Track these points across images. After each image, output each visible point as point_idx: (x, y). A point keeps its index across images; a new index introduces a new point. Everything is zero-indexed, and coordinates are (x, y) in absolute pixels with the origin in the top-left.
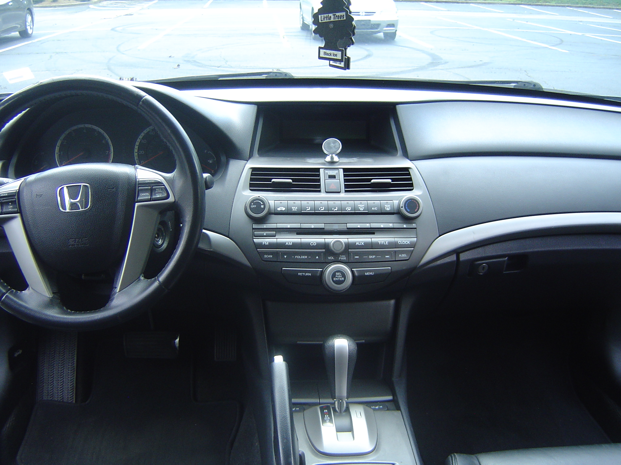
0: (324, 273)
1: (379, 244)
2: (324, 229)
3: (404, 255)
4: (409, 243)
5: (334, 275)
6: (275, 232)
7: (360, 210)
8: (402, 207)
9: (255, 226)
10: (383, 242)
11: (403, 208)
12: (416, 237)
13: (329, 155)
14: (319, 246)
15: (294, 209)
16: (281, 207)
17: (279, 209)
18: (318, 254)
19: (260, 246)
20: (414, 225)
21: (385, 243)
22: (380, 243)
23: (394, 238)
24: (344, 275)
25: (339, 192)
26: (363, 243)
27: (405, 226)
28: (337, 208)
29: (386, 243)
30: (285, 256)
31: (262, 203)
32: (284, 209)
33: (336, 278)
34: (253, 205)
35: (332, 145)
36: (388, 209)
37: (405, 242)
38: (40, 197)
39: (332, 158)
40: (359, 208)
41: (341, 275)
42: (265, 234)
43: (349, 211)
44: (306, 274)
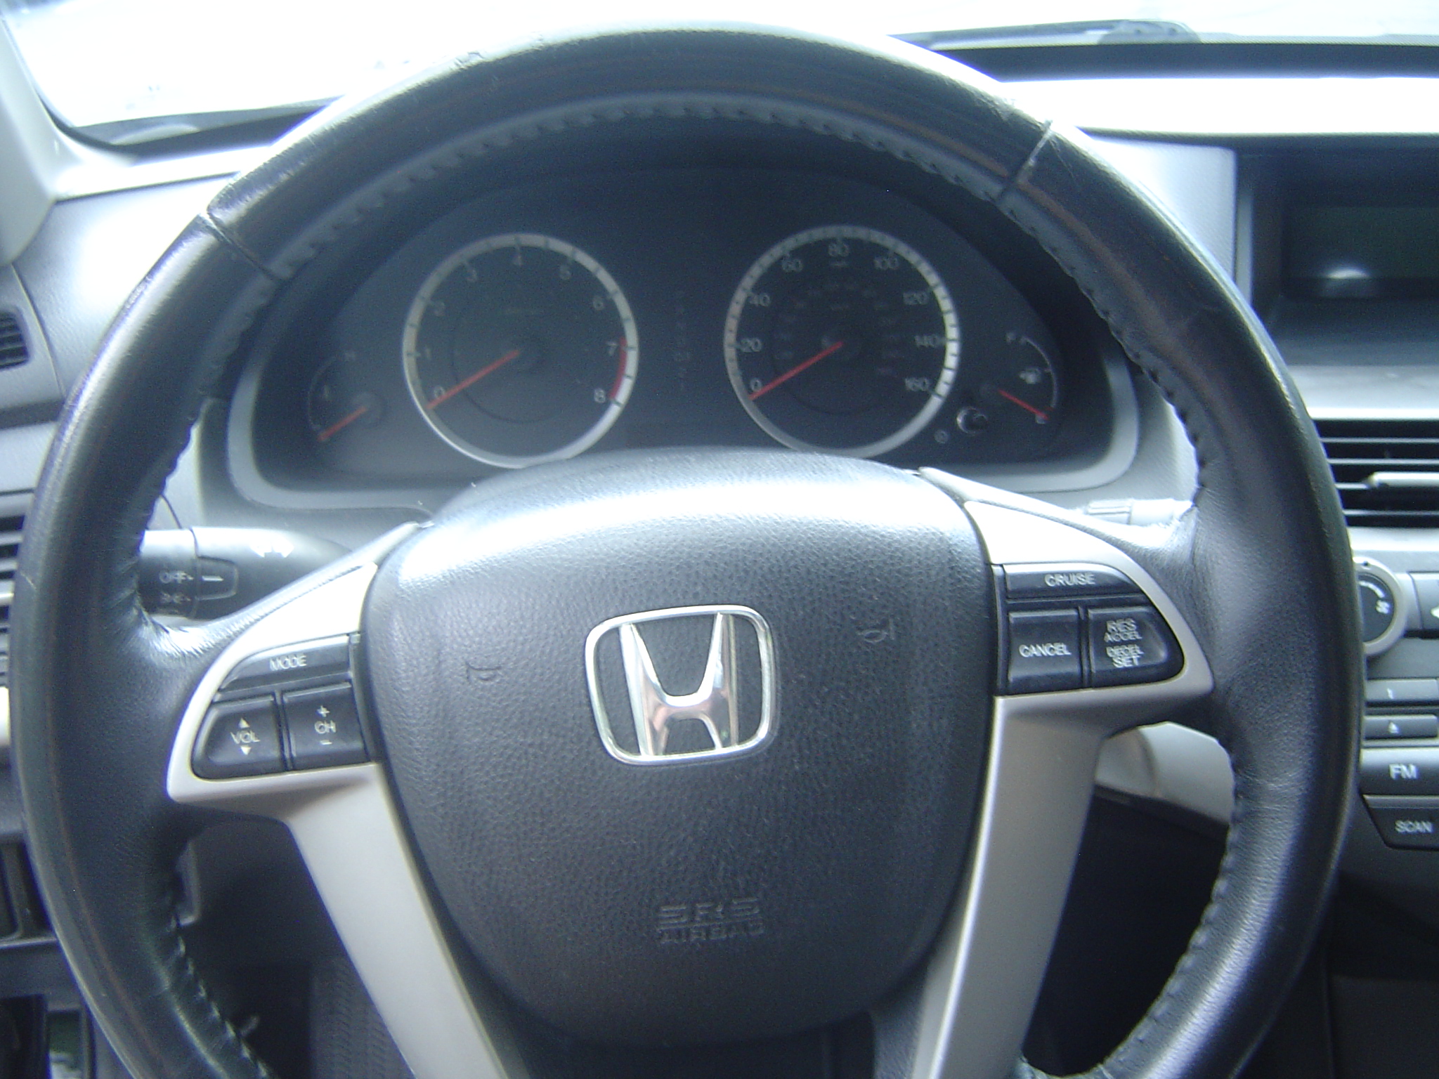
6: (1433, 717)
19: (1381, 780)
31: (1380, 593)
38: (486, 680)
42: (1394, 728)
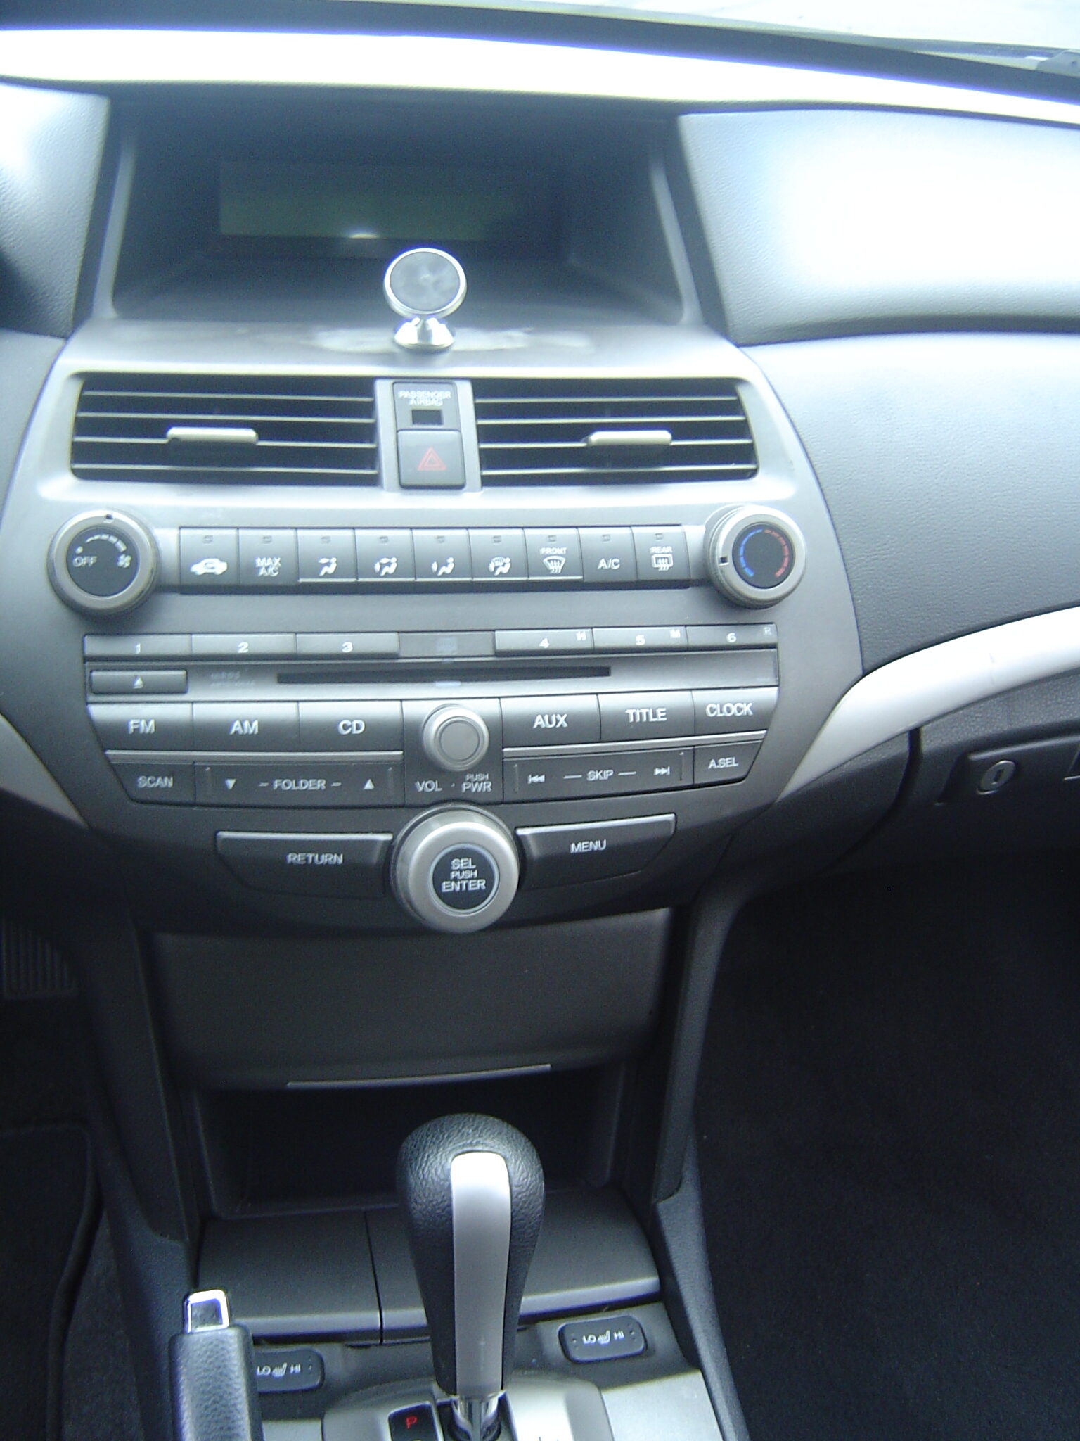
0: (399, 850)
1: (632, 720)
2: (394, 656)
3: (727, 763)
4: (751, 713)
5: (443, 871)
6: (182, 673)
7: (548, 573)
8: (723, 560)
9: (95, 646)
10: (644, 711)
11: (729, 563)
12: (775, 683)
13: (410, 320)
14: (377, 735)
15: (267, 568)
16: (209, 558)
17: (199, 569)
18: (374, 770)
19: (118, 735)
20: (767, 634)
21: (655, 716)
22: (634, 714)
23: (691, 690)
24: (484, 869)
25: (460, 487)
26: (562, 721)
27: (732, 638)
28: (450, 560)
29: (659, 715)
30: (231, 783)
31: (122, 547)
32: (219, 567)
33: (453, 883)
34: (82, 555)
35: (426, 276)
36: (663, 565)
37: (734, 710)
39: (424, 333)
40: (546, 560)
41: (474, 870)
42: (139, 683)
43: (501, 574)
44: (319, 859)
